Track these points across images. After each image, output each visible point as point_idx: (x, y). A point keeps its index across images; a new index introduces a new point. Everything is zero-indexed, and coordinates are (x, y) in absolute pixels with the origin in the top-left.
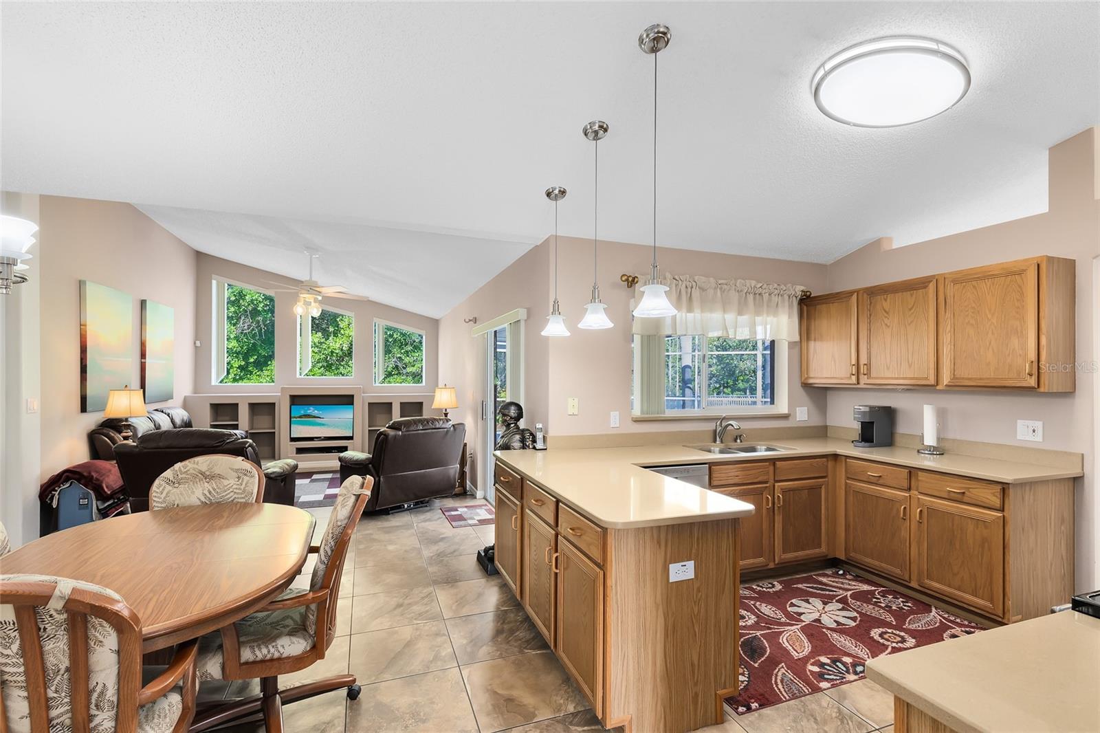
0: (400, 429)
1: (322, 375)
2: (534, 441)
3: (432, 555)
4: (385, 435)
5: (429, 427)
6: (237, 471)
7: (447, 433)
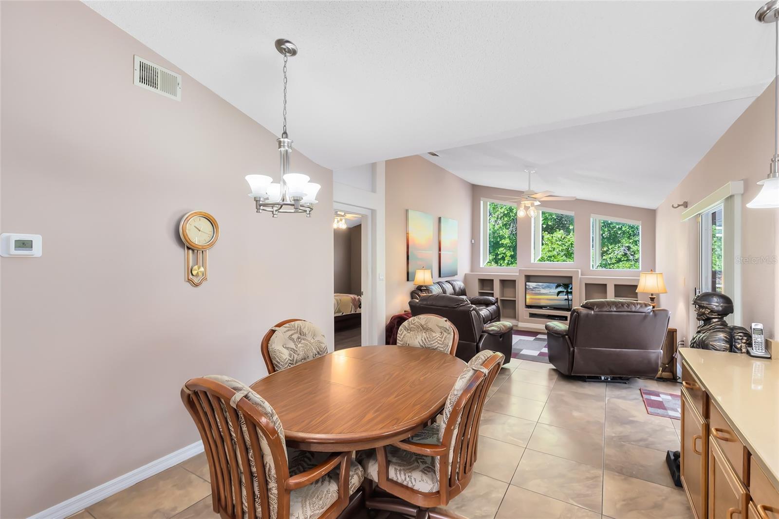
0: (593, 309)
1: (564, 261)
2: (749, 344)
3: (614, 435)
4: (577, 312)
5: (623, 310)
6: (440, 327)
7: (646, 317)
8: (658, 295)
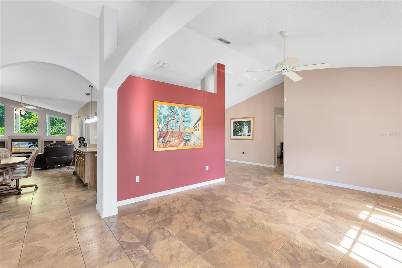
0: (52, 146)
2: (87, 145)
4: (48, 147)
5: (62, 145)
7: (68, 147)
8: (72, 142)
